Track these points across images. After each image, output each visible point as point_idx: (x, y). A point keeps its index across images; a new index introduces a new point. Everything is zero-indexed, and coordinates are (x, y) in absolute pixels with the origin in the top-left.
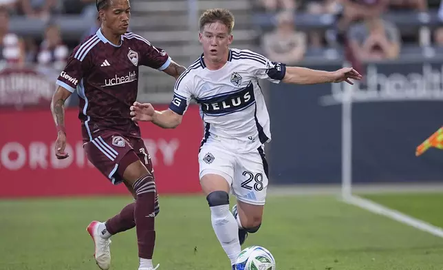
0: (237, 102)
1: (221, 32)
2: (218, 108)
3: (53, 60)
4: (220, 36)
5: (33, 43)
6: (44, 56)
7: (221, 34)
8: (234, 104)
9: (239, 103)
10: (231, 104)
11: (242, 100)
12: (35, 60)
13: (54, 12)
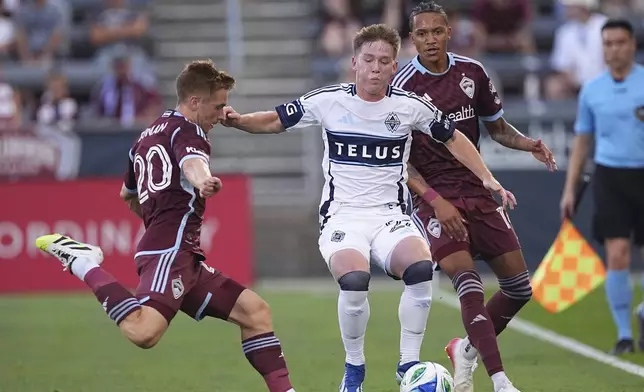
0: (381, 154)
1: (386, 54)
2: (355, 155)
3: (58, 117)
4: (384, 60)
5: (31, 96)
6: (46, 113)
7: (385, 57)
8: (378, 155)
9: (385, 156)
10: (374, 154)
11: (390, 153)
12: (34, 118)
13: (57, 57)
